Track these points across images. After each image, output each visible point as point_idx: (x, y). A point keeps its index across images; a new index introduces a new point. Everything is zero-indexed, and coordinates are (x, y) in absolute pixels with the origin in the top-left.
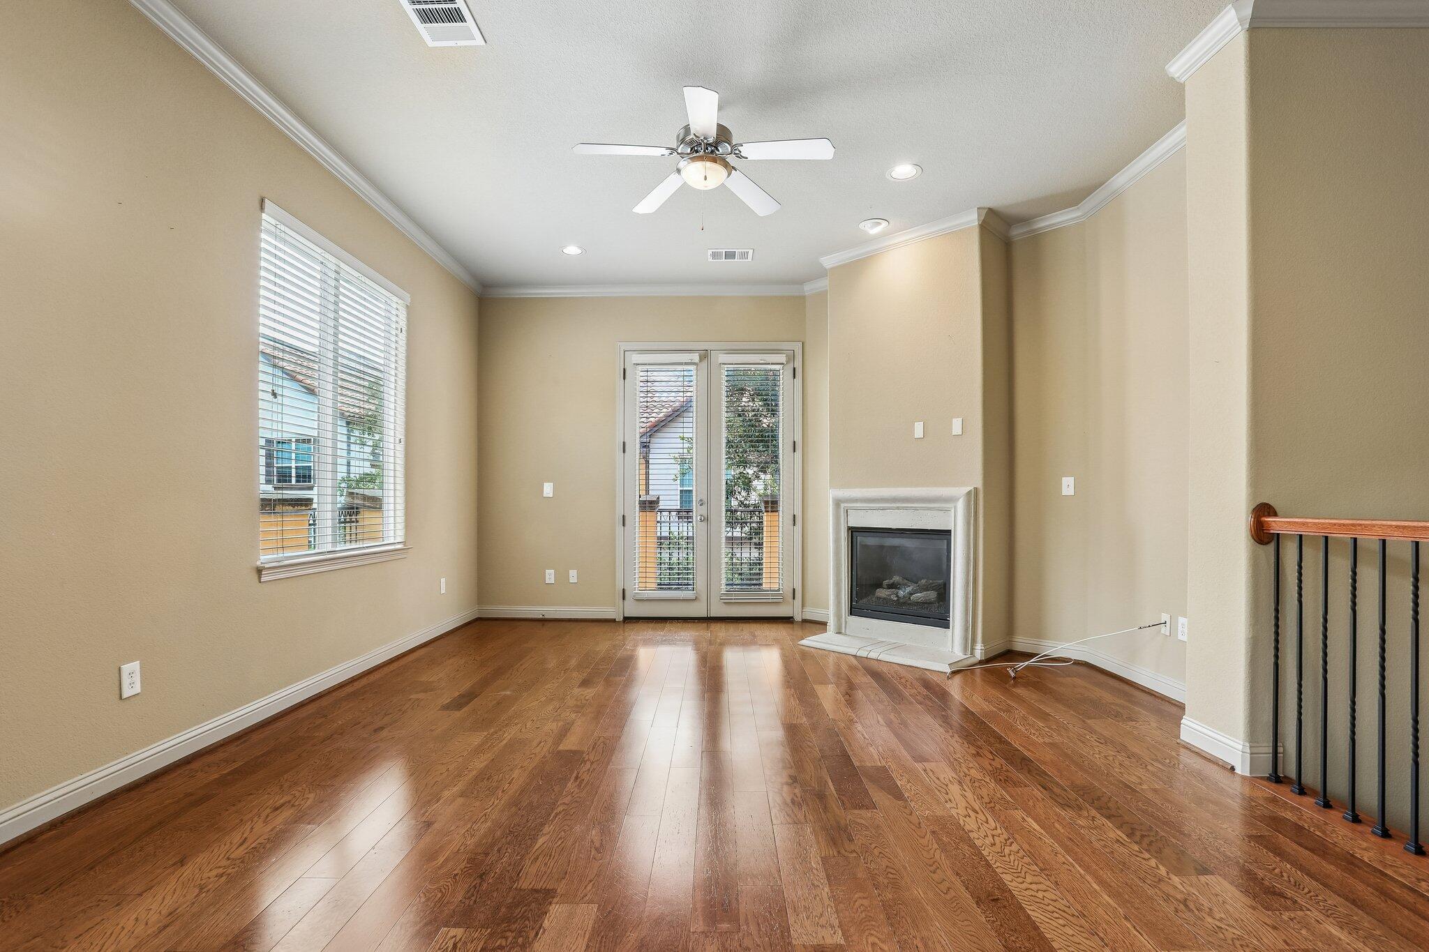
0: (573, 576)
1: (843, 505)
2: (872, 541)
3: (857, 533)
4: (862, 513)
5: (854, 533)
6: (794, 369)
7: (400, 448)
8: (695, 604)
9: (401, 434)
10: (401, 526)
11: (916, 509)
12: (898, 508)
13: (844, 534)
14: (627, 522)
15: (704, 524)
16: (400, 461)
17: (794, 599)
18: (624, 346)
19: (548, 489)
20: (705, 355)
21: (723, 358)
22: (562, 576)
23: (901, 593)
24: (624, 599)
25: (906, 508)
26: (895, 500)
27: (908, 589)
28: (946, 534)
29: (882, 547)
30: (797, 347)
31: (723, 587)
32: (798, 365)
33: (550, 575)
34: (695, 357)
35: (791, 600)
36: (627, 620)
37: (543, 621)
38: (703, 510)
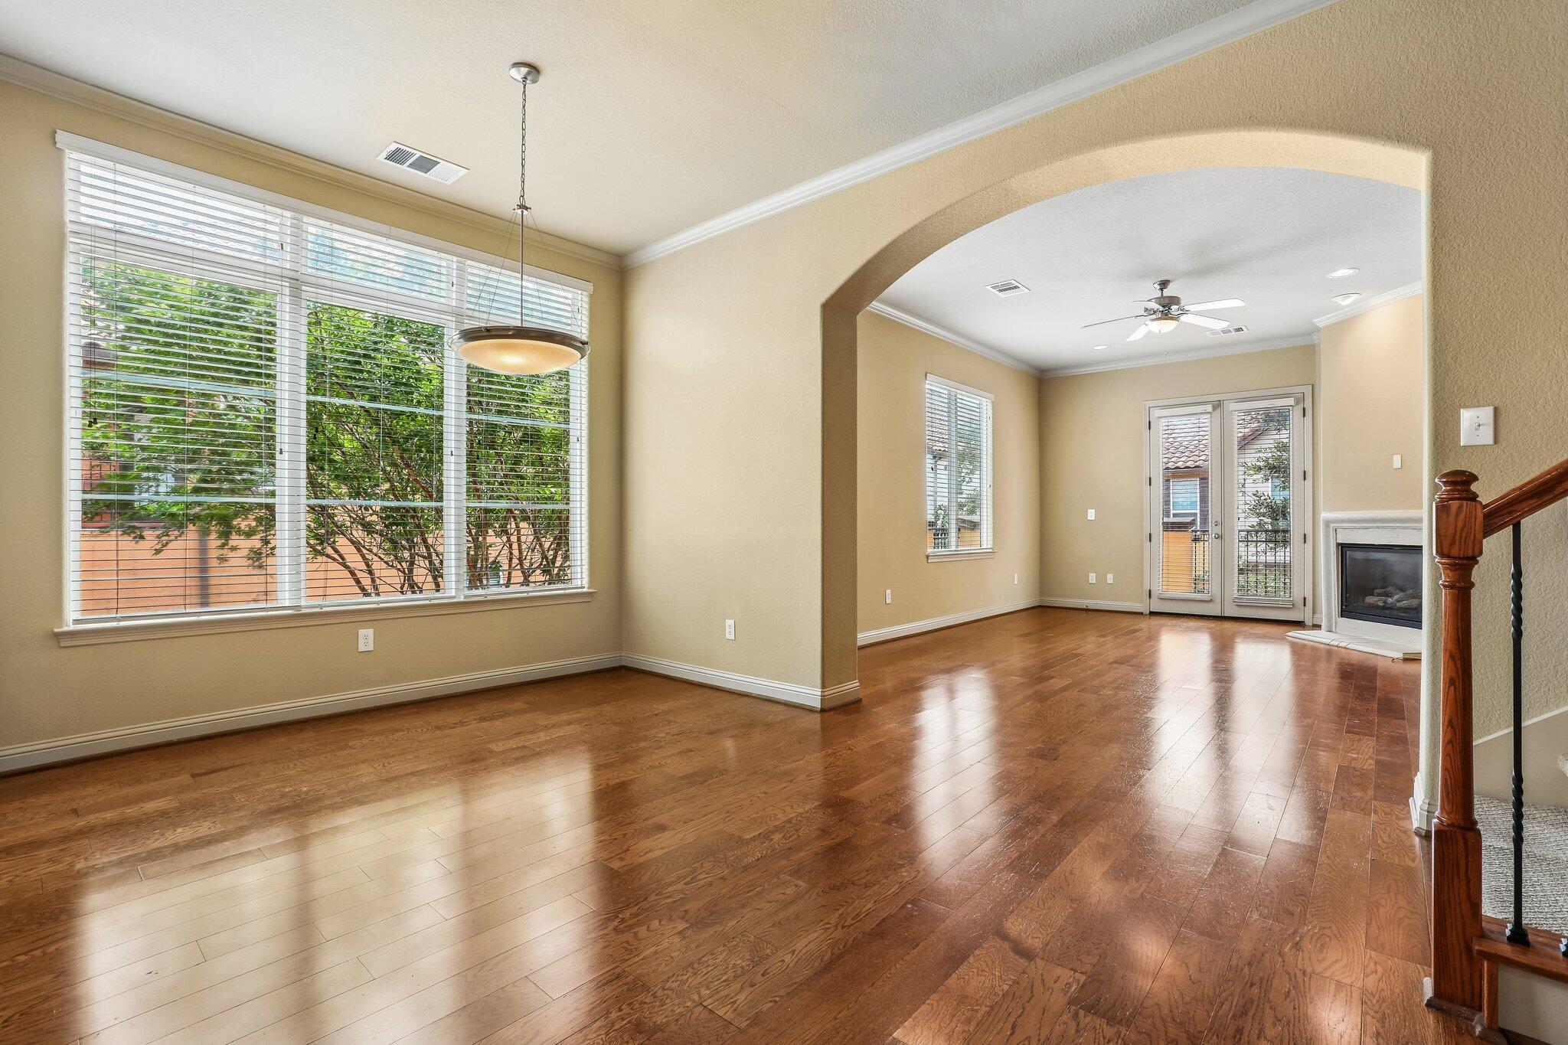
0: (1110, 578)
1: (1332, 525)
2: (1359, 555)
3: (1347, 549)
4: (1347, 531)
5: (1344, 549)
6: (1304, 409)
7: (990, 490)
8: (1210, 605)
9: (990, 483)
10: (990, 538)
11: (1394, 528)
12: (1378, 527)
13: (1333, 549)
14: (1152, 539)
15: (1219, 541)
16: (990, 498)
17: (1305, 605)
18: (1150, 404)
19: (1091, 514)
20: (1218, 405)
21: (1233, 406)
22: (1101, 579)
23: (1390, 600)
24: (1150, 597)
25: (1384, 527)
26: (1373, 521)
27: (1396, 597)
28: (1418, 549)
29: (1367, 560)
30: (1308, 390)
31: (1236, 592)
32: (1308, 405)
33: (1092, 578)
34: (1209, 408)
35: (1302, 607)
36: (1152, 614)
37: (1087, 610)
38: (1218, 530)
